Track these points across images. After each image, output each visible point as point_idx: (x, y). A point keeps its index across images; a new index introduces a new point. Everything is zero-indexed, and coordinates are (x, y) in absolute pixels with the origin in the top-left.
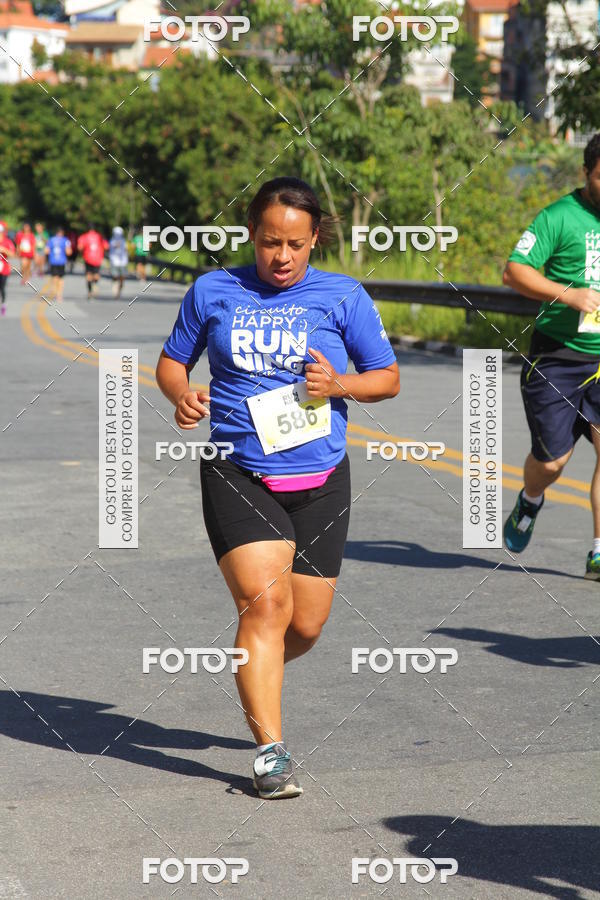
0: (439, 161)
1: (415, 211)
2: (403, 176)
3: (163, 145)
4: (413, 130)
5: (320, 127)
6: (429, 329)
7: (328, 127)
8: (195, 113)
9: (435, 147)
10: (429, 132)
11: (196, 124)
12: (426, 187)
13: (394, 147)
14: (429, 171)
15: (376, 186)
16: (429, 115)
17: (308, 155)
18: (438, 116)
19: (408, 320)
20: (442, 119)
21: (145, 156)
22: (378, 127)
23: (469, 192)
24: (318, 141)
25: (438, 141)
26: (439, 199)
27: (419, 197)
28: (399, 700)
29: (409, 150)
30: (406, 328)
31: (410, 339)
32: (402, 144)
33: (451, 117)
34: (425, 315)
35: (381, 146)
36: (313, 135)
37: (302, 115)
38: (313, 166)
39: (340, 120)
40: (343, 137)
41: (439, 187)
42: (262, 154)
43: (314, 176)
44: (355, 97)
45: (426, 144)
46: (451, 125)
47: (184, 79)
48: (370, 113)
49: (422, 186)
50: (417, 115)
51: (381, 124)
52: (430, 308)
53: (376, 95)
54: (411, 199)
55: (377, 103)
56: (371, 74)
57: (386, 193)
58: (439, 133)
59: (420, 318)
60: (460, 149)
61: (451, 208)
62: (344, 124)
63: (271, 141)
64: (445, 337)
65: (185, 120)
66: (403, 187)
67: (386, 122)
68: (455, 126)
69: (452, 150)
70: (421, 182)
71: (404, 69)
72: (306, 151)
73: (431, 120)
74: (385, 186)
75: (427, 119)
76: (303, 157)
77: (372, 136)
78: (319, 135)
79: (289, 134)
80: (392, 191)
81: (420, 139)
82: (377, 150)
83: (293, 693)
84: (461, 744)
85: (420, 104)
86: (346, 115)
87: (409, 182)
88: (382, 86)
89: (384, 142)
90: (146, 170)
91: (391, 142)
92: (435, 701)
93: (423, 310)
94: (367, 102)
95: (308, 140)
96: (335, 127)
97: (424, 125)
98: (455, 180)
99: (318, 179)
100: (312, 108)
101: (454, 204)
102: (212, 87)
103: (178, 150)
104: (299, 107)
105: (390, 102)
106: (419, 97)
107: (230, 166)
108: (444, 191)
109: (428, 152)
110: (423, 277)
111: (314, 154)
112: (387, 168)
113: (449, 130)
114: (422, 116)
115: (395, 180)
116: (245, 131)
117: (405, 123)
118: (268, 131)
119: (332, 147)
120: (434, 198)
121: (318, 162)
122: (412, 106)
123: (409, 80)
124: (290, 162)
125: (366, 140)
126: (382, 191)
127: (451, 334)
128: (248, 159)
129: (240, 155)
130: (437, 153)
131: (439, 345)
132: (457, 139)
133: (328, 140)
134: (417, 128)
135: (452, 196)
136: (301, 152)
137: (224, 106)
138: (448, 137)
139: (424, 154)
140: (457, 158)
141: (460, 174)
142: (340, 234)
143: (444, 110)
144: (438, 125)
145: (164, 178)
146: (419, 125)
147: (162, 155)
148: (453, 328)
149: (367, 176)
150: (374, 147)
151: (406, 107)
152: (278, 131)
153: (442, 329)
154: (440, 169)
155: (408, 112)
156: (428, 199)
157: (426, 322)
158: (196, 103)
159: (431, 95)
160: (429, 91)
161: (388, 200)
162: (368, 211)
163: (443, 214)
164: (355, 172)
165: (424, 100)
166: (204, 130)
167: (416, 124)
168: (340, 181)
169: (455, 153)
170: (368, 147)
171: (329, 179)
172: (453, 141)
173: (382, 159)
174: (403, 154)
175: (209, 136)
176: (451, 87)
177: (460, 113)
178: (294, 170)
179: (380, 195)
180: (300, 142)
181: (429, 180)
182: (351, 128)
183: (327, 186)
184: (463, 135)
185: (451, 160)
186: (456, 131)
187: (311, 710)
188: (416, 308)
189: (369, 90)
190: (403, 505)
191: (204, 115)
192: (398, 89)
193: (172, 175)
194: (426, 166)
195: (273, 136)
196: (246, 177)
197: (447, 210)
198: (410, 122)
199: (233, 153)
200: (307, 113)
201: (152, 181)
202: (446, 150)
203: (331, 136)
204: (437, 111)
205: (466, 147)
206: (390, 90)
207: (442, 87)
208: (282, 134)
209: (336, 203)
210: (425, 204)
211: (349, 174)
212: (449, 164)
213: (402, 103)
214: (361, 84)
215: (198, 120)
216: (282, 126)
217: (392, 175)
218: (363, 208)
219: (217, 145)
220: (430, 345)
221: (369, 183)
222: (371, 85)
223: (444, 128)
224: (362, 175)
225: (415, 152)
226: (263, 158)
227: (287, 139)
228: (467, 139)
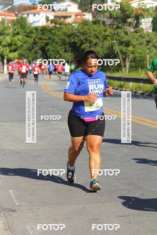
0: (148, 47)
1: (142, 60)
2: (139, 51)
3: (78, 42)
4: (142, 39)
5: (118, 38)
6: (145, 90)
7: (120, 38)
8: (87, 34)
9: (147, 43)
10: (146, 40)
11: (86, 37)
12: (145, 54)
13: (137, 44)
14: (146, 49)
15: (132, 53)
16: (146, 35)
17: (115, 45)
18: (148, 36)
19: (139, 87)
20: (149, 36)
21: (73, 45)
22: (133, 38)
23: (156, 55)
24: (117, 42)
25: (148, 42)
26: (148, 57)
27: (143, 56)
28: (137, 184)
29: (141, 44)
30: (139, 89)
31: (140, 92)
32: (139, 43)
33: (152, 36)
34: (144, 86)
35: (134, 43)
36: (116, 40)
37: (113, 35)
38: (116, 48)
39: (123, 36)
40: (124, 41)
41: (148, 54)
42: (103, 45)
43: (116, 50)
44: (127, 31)
45: (145, 43)
46: (152, 38)
47: (83, 26)
48: (131, 35)
49: (144, 53)
50: (143, 35)
51: (134, 38)
52: (145, 84)
53: (133, 30)
54: (141, 57)
55: (133, 32)
56: (131, 25)
57: (135, 55)
58: (148, 40)
59: (143, 87)
60: (154, 44)
61: (151, 59)
62: (124, 37)
63: (105, 41)
64: (149, 92)
65: (84, 36)
66: (139, 53)
67: (135, 37)
68: (153, 38)
69: (152, 45)
70: (143, 52)
71: (140, 24)
72: (114, 44)
73: (146, 37)
74: (134, 53)
75: (145, 36)
76: (113, 46)
77: (131, 40)
78: (118, 40)
79: (110, 40)
80: (136, 55)
81: (144, 41)
82: (133, 44)
83: (109, 182)
84: (152, 196)
85: (144, 33)
86: (125, 35)
87: (140, 52)
88: (134, 28)
89: (134, 42)
90: (74, 48)
91: (136, 42)
92: (146, 184)
93: (144, 85)
94: (130, 32)
95: (114, 41)
96: (122, 38)
97: (145, 38)
98: (152, 52)
99: (117, 51)
100: (116, 33)
101: (152, 58)
102: (91, 28)
103: (82, 44)
104: (113, 33)
105: (136, 32)
106: (144, 31)
107: (95, 48)
108: (149, 55)
109: (146, 45)
110: (144, 76)
111: (117, 45)
112: (135, 49)
113: (151, 39)
114: (144, 35)
115: (137, 52)
116: (99, 39)
117: (140, 38)
118: (105, 39)
119: (121, 43)
120: (147, 56)
121: (117, 47)
122: (142, 33)
123: (141, 26)
124: (110, 47)
125: (130, 41)
126: (133, 54)
127: (151, 91)
128: (99, 46)
129: (97, 45)
130: (148, 45)
131: (148, 94)
132: (153, 42)
133: (120, 41)
134: (143, 39)
135: (151, 56)
136: (113, 44)
137: (93, 32)
138: (151, 41)
139: (145, 45)
140: (153, 46)
141: (154, 50)
142: (123, 65)
143: (150, 34)
144: (148, 38)
145: (78, 51)
146: (143, 38)
147: (78, 45)
148: (151, 89)
149: (130, 51)
150: (132, 43)
151: (140, 33)
152: (107, 39)
153: (148, 89)
154: (148, 49)
155: (141, 34)
156: (145, 57)
157: (144, 88)
158: (86, 32)
159: (147, 30)
160: (146, 29)
161: (135, 57)
162: (130, 59)
163: (149, 61)
164: (127, 50)
165: (145, 31)
166: (89, 39)
167: (142, 38)
168: (123, 52)
169: (153, 45)
170: (130, 43)
171: (120, 51)
172: (152, 42)
173: (134, 46)
174: (139, 45)
175: (90, 40)
176: (152, 28)
177: (154, 35)
178: (111, 49)
179: (133, 56)
180: (113, 42)
181: (146, 52)
182: (126, 38)
183: (119, 53)
184: (155, 40)
185: (152, 47)
186: (153, 40)
187: (114, 186)
188: (142, 84)
189: (131, 29)
190: (138, 134)
191: (88, 35)
192: (138, 29)
193: (80, 50)
194: (145, 48)
195: (106, 40)
196: (99, 51)
197: (150, 59)
198: (141, 37)
199: (96, 44)
200: (115, 34)
201: (75, 51)
202: (150, 44)
203: (121, 41)
204: (148, 34)
205: (155, 44)
206: (136, 29)
207: (149, 28)
208: (108, 40)
209: (122, 57)
210: (144, 58)
211: (125, 50)
212: (151, 48)
213: (139, 32)
214: (129, 27)
215: (87, 36)
216: (109, 38)
217: (136, 50)
218: (129, 59)
219: (92, 42)
220: (145, 94)
221: (130, 52)
222: (131, 28)
223: (150, 39)
224: (129, 50)
225: (142, 45)
226: (104, 46)
227: (110, 41)
228: (156, 42)
